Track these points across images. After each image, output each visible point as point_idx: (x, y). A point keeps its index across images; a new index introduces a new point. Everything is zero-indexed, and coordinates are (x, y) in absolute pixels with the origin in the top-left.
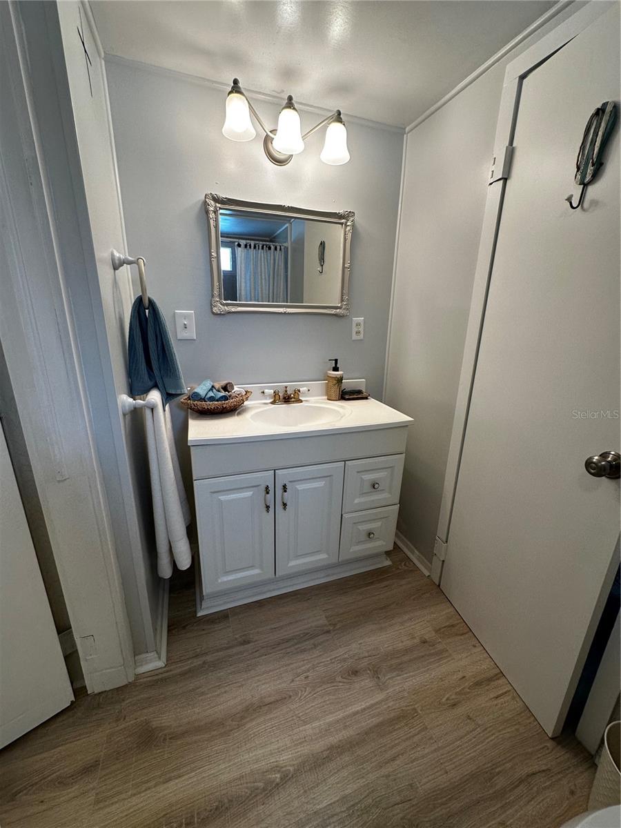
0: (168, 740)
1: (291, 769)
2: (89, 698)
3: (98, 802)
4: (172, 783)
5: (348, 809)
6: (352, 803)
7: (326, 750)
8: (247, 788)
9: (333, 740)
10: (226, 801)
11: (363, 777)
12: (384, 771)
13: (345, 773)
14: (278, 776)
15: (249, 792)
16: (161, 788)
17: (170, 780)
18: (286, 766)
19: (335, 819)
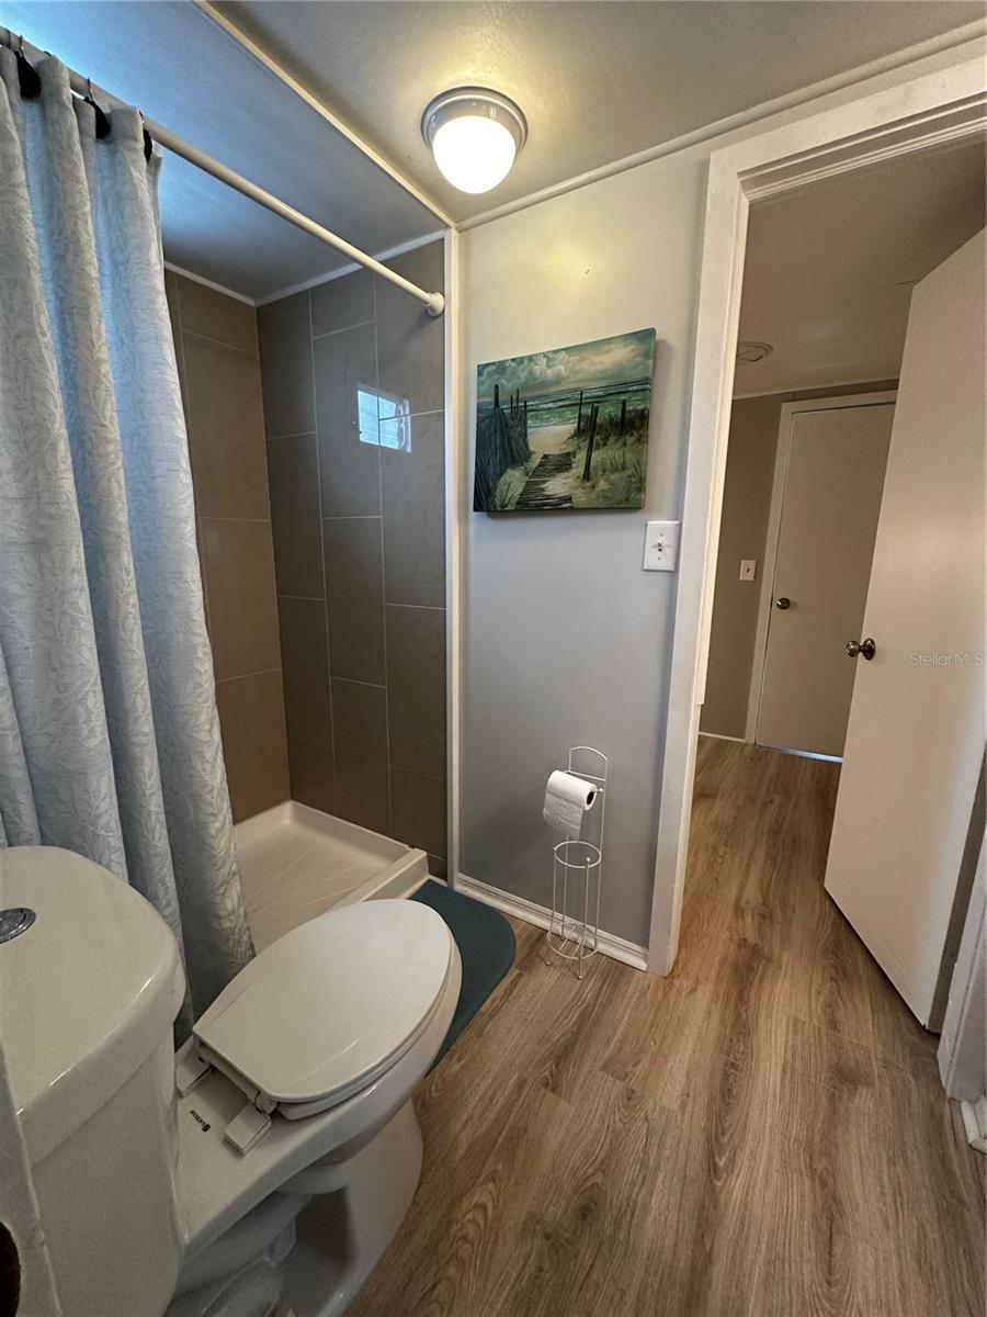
0: (832, 1090)
1: (719, 1184)
2: (933, 1051)
3: (796, 1021)
4: (780, 1070)
5: (635, 1203)
6: (637, 1212)
7: (711, 1249)
8: (731, 1126)
9: (718, 1274)
10: (731, 1101)
11: (648, 1258)
12: (630, 1299)
13: (669, 1243)
14: (721, 1164)
15: (726, 1125)
16: (781, 1062)
17: (784, 1071)
18: (726, 1181)
19: (639, 1182)
